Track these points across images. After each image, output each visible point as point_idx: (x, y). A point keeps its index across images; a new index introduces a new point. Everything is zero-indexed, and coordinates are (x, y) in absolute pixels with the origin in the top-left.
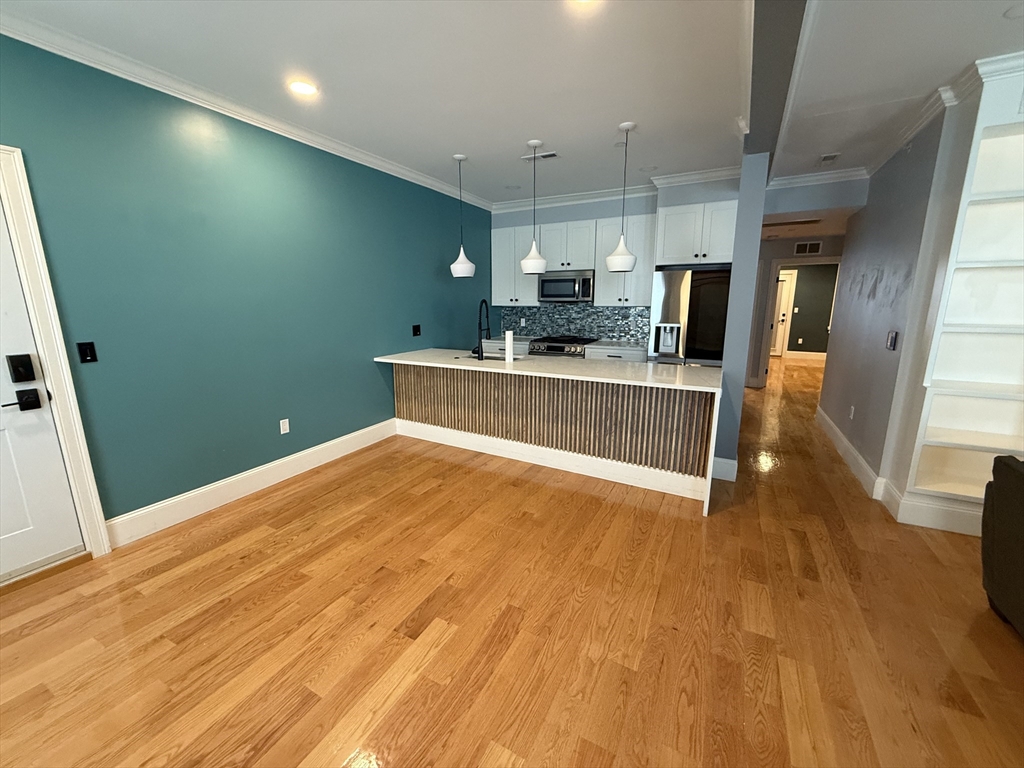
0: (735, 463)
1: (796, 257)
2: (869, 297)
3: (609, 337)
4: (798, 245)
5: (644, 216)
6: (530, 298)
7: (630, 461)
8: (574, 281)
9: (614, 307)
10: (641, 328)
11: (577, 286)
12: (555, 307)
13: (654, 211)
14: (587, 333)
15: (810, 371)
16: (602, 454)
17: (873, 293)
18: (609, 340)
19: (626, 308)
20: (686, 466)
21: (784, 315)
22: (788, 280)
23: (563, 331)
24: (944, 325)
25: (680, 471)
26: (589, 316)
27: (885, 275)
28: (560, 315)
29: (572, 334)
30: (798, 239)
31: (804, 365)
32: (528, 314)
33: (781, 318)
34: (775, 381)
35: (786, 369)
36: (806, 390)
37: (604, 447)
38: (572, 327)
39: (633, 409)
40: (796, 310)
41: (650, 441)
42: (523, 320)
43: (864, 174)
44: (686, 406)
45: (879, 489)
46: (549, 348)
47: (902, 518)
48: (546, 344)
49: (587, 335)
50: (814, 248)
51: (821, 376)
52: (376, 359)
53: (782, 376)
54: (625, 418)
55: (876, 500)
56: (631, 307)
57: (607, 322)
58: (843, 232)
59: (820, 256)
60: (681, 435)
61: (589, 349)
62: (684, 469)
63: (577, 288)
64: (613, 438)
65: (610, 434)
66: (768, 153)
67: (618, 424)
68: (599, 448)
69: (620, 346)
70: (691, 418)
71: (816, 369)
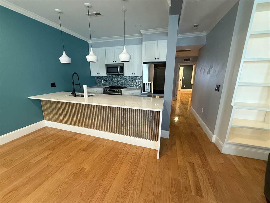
0: (169, 132)
1: (184, 62)
2: (207, 73)
3: (130, 86)
4: (185, 59)
5: (139, 45)
6: (103, 73)
7: (131, 136)
8: (117, 67)
9: (132, 76)
10: (140, 83)
11: (118, 69)
12: (113, 76)
13: (142, 44)
14: (123, 85)
15: (187, 94)
16: (121, 133)
17: (209, 72)
18: (130, 87)
19: (135, 77)
20: (151, 137)
21: (180, 79)
22: (182, 69)
23: (116, 84)
24: (239, 83)
25: (149, 139)
26: (124, 79)
27: (214, 66)
28: (115, 79)
29: (119, 85)
30: (185, 57)
31: (185, 92)
32: (104, 79)
33: (180, 80)
34: (179, 98)
35: (181, 94)
36: (187, 100)
37: (122, 130)
38: (119, 83)
39: (131, 116)
40: (183, 78)
41: (138, 128)
42: (103, 81)
43: (204, 34)
44: (150, 115)
45: (214, 138)
46: (110, 90)
47: (223, 151)
48: (109, 89)
49: (123, 86)
50: (189, 60)
51: (190, 96)
52: (29, 98)
53: (180, 96)
54: (128, 120)
55: (213, 143)
56: (137, 76)
57: (129, 81)
58: (197, 55)
59: (190, 62)
60: (149, 126)
61: (123, 91)
62: (151, 139)
63: (118, 70)
64: (124, 127)
65: (124, 126)
66: (178, 15)
67: (126, 122)
68: (120, 131)
69: (134, 89)
70: (152, 119)
71: (189, 94)
